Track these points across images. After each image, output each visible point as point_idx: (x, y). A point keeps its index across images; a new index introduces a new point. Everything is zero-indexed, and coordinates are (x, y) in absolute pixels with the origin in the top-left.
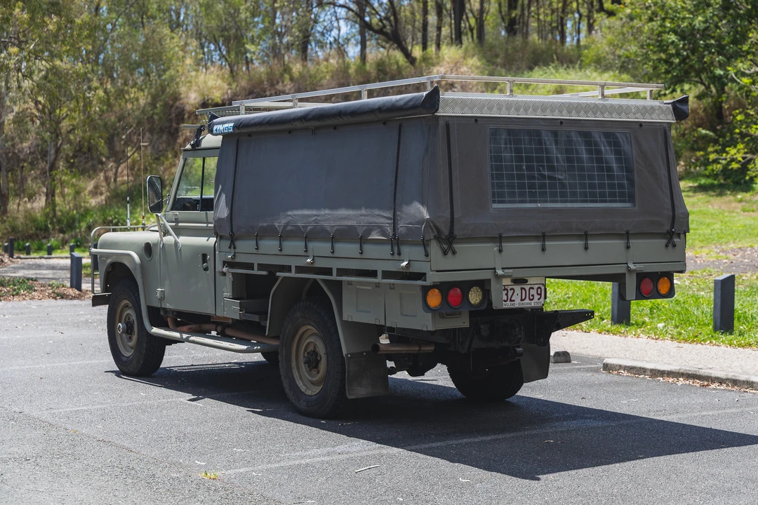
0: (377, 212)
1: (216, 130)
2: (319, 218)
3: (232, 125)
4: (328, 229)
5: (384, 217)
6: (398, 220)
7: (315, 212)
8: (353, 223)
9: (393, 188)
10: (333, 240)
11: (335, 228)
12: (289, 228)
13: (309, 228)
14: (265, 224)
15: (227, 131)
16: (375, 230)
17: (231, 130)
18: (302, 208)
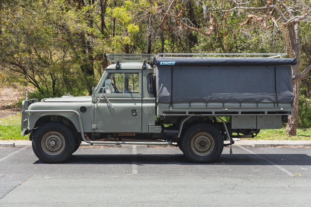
0: (266, 94)
1: (163, 64)
2: (232, 96)
3: (175, 62)
4: (238, 99)
5: (271, 95)
6: (278, 96)
7: (230, 94)
8: (254, 97)
9: (274, 87)
10: (240, 103)
11: (242, 99)
12: (213, 99)
13: (226, 99)
14: (197, 98)
15: (170, 64)
16: (265, 99)
17: (174, 64)
18: (222, 92)
